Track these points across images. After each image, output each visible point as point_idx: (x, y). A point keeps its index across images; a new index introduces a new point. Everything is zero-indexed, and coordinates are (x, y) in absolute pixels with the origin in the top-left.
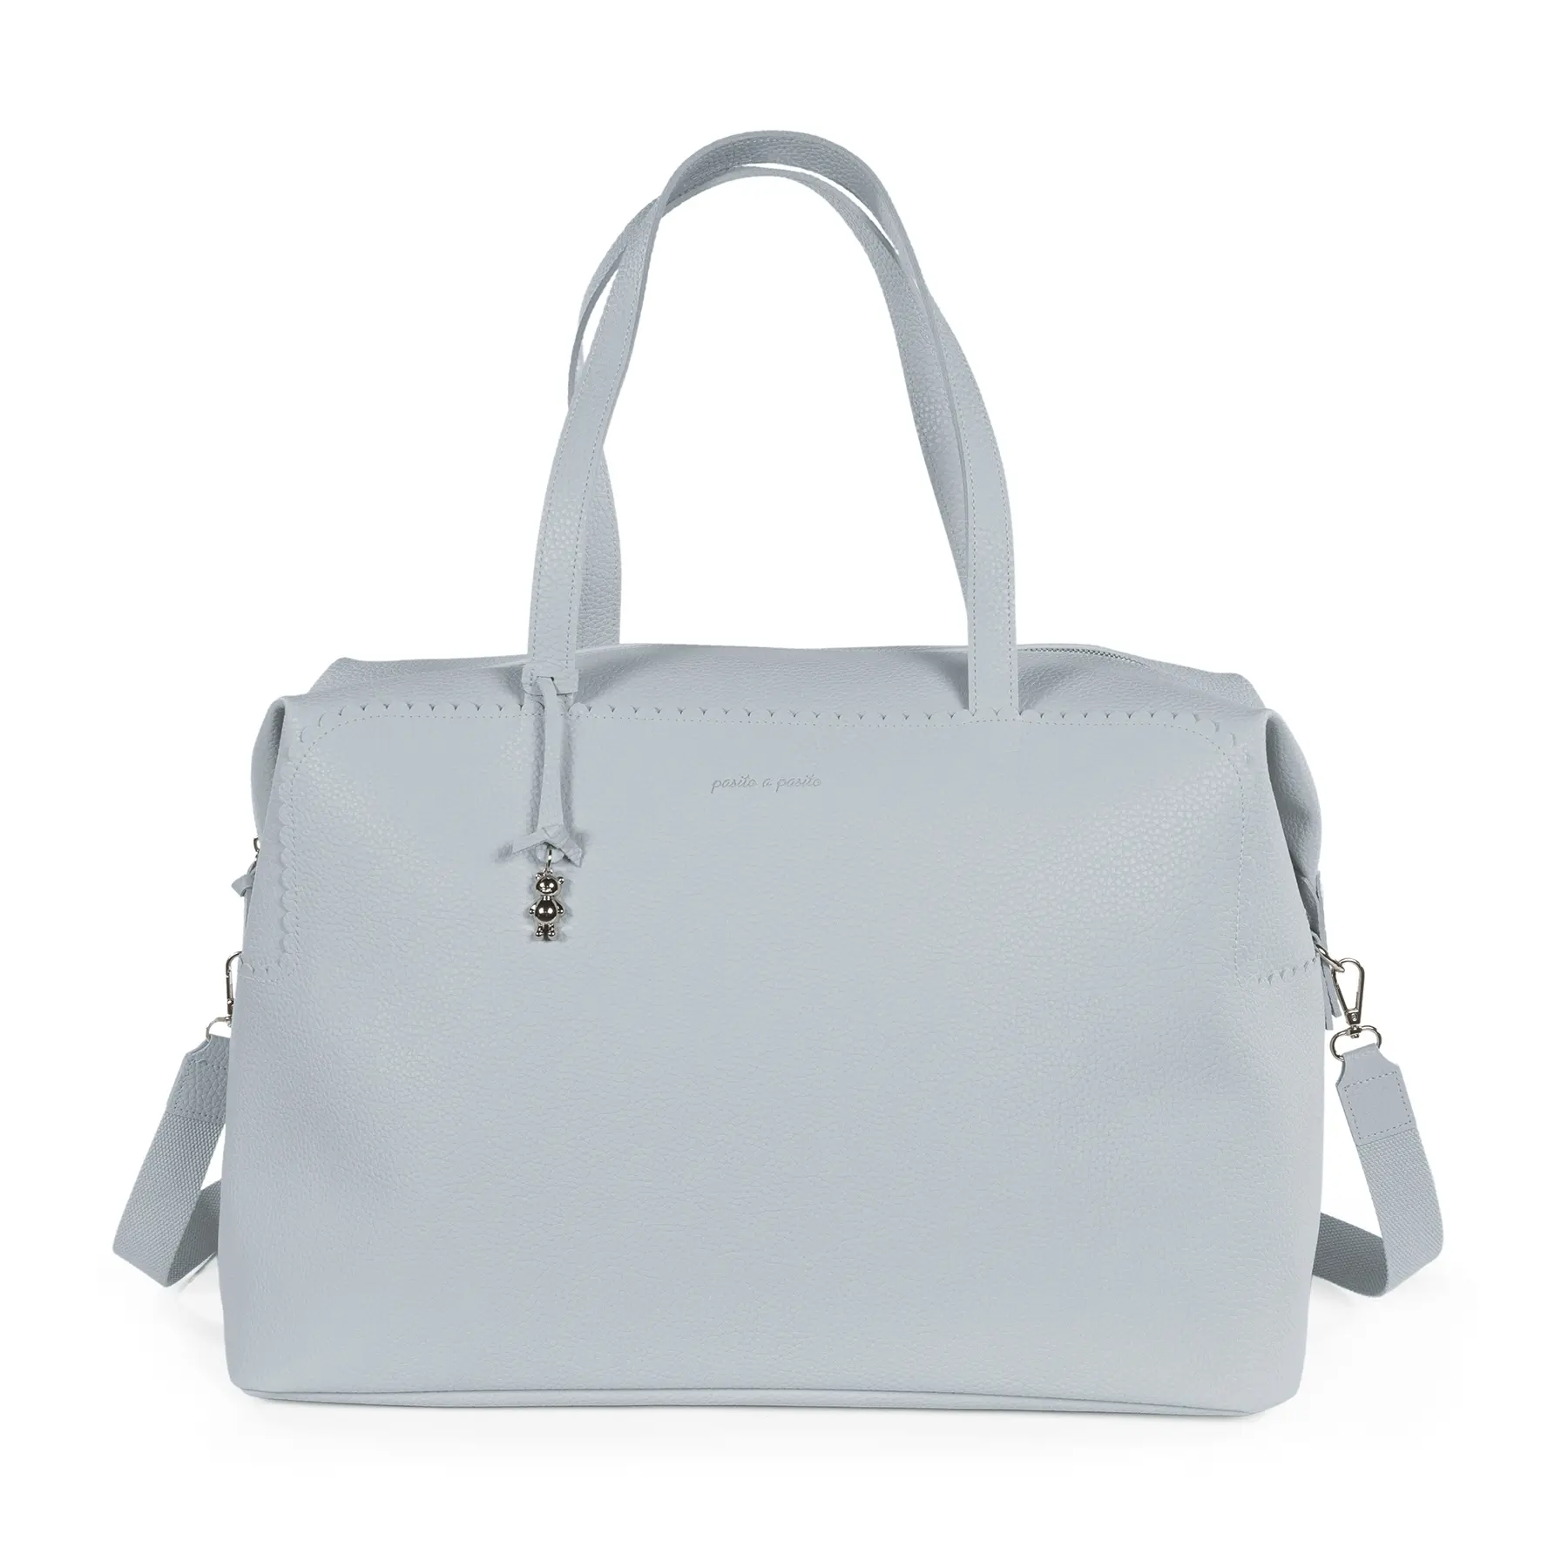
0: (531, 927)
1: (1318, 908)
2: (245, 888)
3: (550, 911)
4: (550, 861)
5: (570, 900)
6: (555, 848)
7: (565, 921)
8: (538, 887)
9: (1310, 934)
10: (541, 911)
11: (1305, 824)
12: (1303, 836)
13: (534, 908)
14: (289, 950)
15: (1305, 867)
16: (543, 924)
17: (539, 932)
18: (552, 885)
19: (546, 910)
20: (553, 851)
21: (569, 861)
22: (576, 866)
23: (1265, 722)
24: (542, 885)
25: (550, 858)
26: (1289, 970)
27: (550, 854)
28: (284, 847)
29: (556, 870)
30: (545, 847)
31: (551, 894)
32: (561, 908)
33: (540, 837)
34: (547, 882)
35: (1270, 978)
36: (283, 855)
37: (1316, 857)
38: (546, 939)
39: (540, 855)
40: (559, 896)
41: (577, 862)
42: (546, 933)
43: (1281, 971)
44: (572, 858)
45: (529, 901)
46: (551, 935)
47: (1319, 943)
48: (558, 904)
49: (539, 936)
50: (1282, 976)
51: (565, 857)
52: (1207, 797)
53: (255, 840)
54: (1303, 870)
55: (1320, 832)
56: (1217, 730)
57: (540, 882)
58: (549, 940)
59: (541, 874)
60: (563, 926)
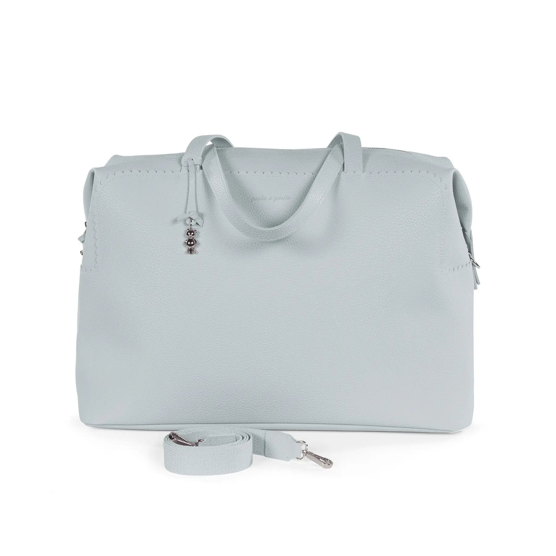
0: (185, 249)
1: (471, 244)
2: (83, 239)
3: (192, 243)
4: (191, 224)
5: (200, 239)
6: (193, 219)
7: (197, 247)
8: (188, 234)
9: (468, 253)
10: (189, 243)
11: (466, 211)
12: (466, 216)
13: (186, 242)
14: (98, 262)
15: (466, 228)
16: (190, 247)
17: (188, 251)
18: (192, 233)
19: (191, 243)
20: (192, 221)
21: (198, 225)
22: (201, 227)
23: (453, 173)
24: (189, 233)
25: (191, 223)
26: (460, 267)
27: (191, 222)
28: (96, 224)
29: (194, 228)
30: (190, 219)
31: (192, 237)
32: (196, 242)
33: (187, 215)
34: (191, 232)
35: (453, 269)
36: (95, 227)
37: (471, 225)
38: (191, 253)
39: (188, 221)
40: (195, 238)
41: (201, 225)
42: (191, 251)
43: (458, 267)
44: (199, 224)
45: (184, 239)
46: (193, 252)
47: (471, 257)
48: (195, 241)
49: (188, 252)
50: (458, 268)
51: (197, 223)
52: (431, 201)
53: (86, 223)
54: (465, 229)
55: (472, 215)
56: (435, 176)
57: (188, 232)
58: (192, 253)
59: (188, 229)
60: (198, 249)
